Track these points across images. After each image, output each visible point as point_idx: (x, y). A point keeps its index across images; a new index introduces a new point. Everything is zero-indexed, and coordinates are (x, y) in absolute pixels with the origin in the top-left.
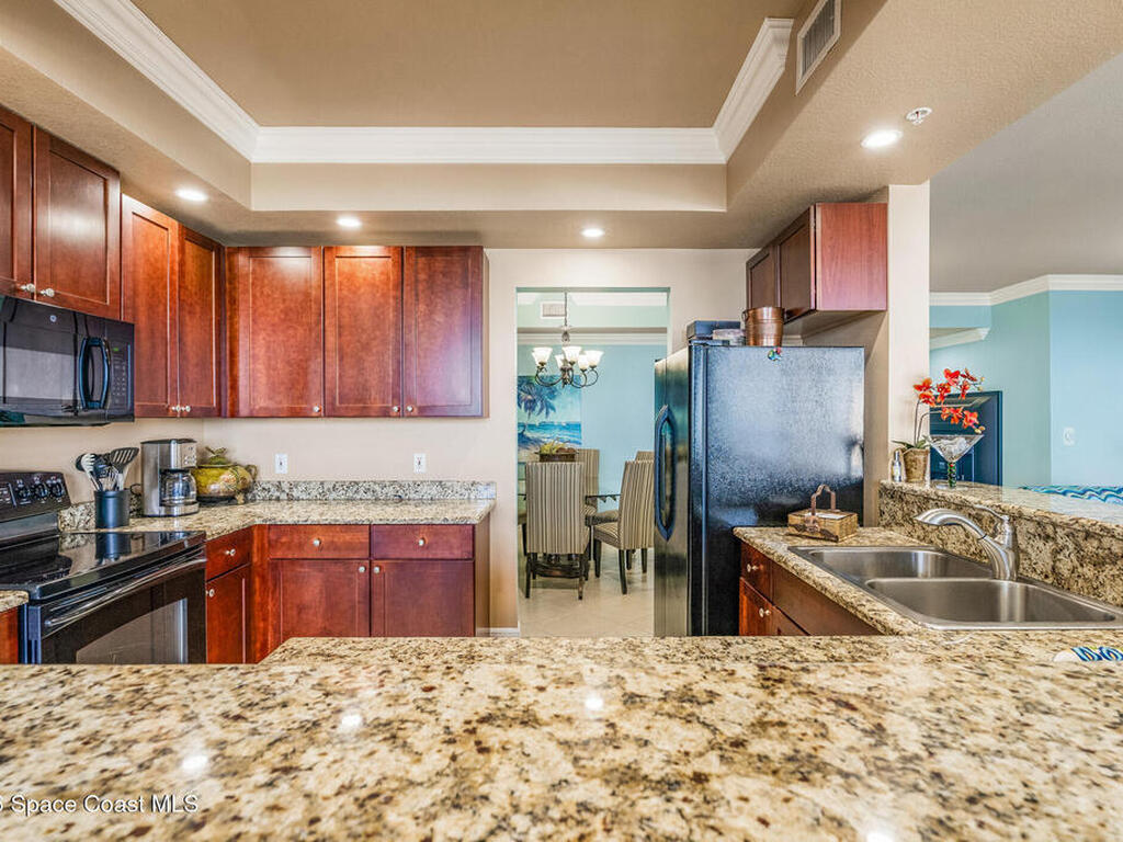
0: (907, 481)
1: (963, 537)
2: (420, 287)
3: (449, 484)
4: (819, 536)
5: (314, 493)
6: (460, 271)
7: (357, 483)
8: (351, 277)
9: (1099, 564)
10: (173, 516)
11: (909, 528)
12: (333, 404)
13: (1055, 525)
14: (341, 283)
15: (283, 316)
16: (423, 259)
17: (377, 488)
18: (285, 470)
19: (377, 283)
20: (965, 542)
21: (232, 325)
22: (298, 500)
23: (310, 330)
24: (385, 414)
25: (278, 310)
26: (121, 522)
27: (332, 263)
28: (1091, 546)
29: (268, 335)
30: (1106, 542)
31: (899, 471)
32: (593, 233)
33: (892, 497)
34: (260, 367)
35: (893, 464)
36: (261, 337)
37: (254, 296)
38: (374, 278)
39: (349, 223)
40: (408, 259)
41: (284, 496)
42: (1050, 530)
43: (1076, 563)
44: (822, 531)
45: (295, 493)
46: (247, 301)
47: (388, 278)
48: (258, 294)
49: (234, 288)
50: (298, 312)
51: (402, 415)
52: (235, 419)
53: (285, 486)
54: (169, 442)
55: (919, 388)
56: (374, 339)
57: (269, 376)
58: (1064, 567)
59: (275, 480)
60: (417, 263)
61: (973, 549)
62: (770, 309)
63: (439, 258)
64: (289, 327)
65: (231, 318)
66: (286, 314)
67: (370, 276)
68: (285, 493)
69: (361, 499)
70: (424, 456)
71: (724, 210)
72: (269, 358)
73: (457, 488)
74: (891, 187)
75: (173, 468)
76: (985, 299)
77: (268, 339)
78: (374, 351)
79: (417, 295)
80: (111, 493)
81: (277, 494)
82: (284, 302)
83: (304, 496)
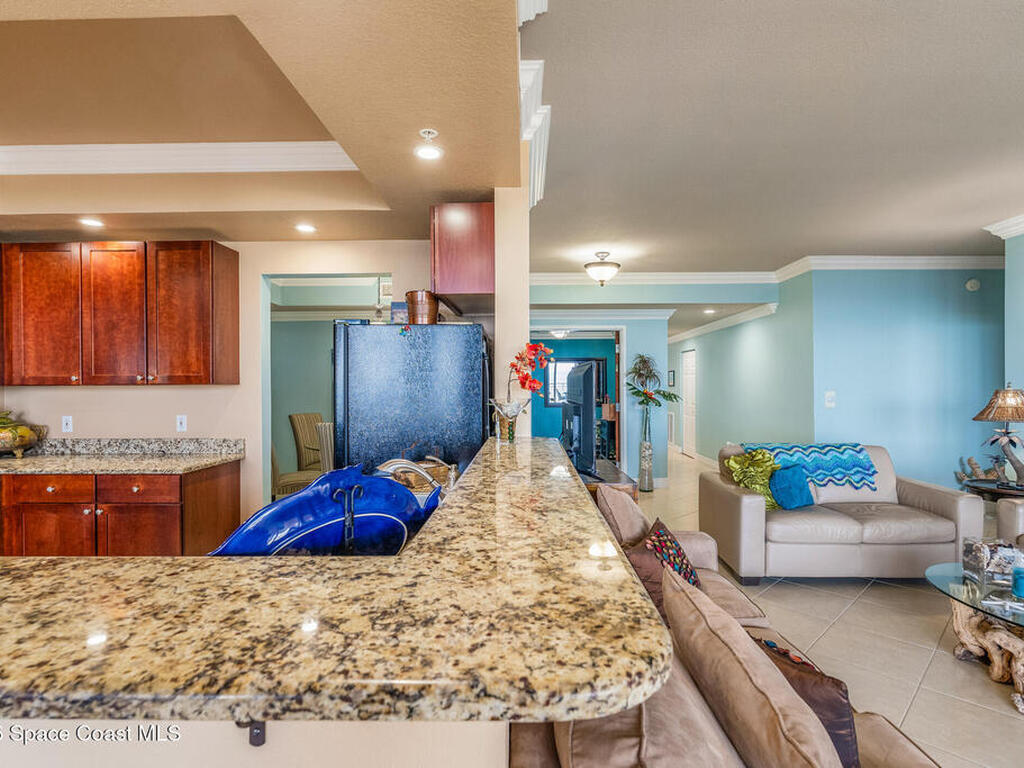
2: (161, 276)
3: (204, 442)
5: (93, 448)
6: (193, 261)
7: (128, 440)
8: (103, 268)
12: (89, 374)
14: (95, 273)
15: (48, 301)
16: (161, 252)
17: (145, 444)
18: (70, 429)
19: (125, 272)
21: (8, 308)
22: (80, 454)
23: (71, 313)
24: (132, 382)
25: (44, 296)
27: (88, 256)
29: (37, 317)
32: (306, 228)
34: (30, 343)
36: (30, 319)
37: (25, 285)
38: (122, 269)
39: (92, 224)
40: (150, 252)
41: (68, 452)
45: (77, 449)
46: (19, 288)
47: (134, 269)
48: (28, 283)
49: (9, 279)
50: (60, 297)
51: (146, 382)
53: (69, 443)
56: (123, 320)
57: (37, 351)
59: (60, 437)
60: (158, 255)
63: (177, 251)
64: (53, 310)
65: (8, 302)
66: (51, 300)
67: (119, 266)
68: (69, 449)
69: (131, 454)
70: (185, 417)
71: (387, 209)
72: (37, 336)
73: (211, 444)
74: (496, 190)
76: (773, 278)
77: (36, 320)
78: (123, 329)
79: (158, 282)
81: (62, 449)
82: (49, 289)
83: (84, 451)
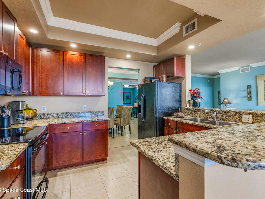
0: (189, 107)
1: (204, 115)
2: (90, 64)
3: (93, 112)
4: (180, 117)
5: (55, 116)
6: (100, 61)
7: (68, 113)
8: (71, 59)
9: (230, 116)
10: (21, 124)
11: (192, 115)
13: (222, 111)
14: (68, 61)
16: (91, 57)
17: (73, 114)
18: (45, 110)
19: (78, 62)
20: (204, 116)
22: (50, 118)
23: (59, 72)
26: (9, 126)
27: (66, 55)
28: (229, 114)
30: (231, 113)
31: (188, 105)
32: (129, 56)
33: (187, 110)
34: (43, 81)
35: (187, 104)
36: (43, 73)
38: (78, 60)
39: (73, 46)
40: (87, 57)
41: (45, 117)
42: (221, 112)
43: (226, 117)
44: (181, 116)
45: (49, 116)
46: (39, 63)
47: (81, 61)
48: (43, 61)
49: (35, 59)
50: (56, 67)
52: (33, 96)
53: (46, 115)
54: (19, 102)
55: (190, 91)
58: (224, 118)
59: (42, 113)
60: (89, 58)
61: (206, 117)
62: (165, 75)
63: (95, 57)
66: (52, 67)
67: (77, 60)
68: (45, 116)
70: (86, 105)
71: (157, 55)
72: (46, 79)
73: (95, 113)
74: (186, 55)
75: (20, 109)
77: (46, 74)
79: (89, 66)
80: (6, 117)
81: (43, 117)
82: (51, 64)
83: (52, 117)
